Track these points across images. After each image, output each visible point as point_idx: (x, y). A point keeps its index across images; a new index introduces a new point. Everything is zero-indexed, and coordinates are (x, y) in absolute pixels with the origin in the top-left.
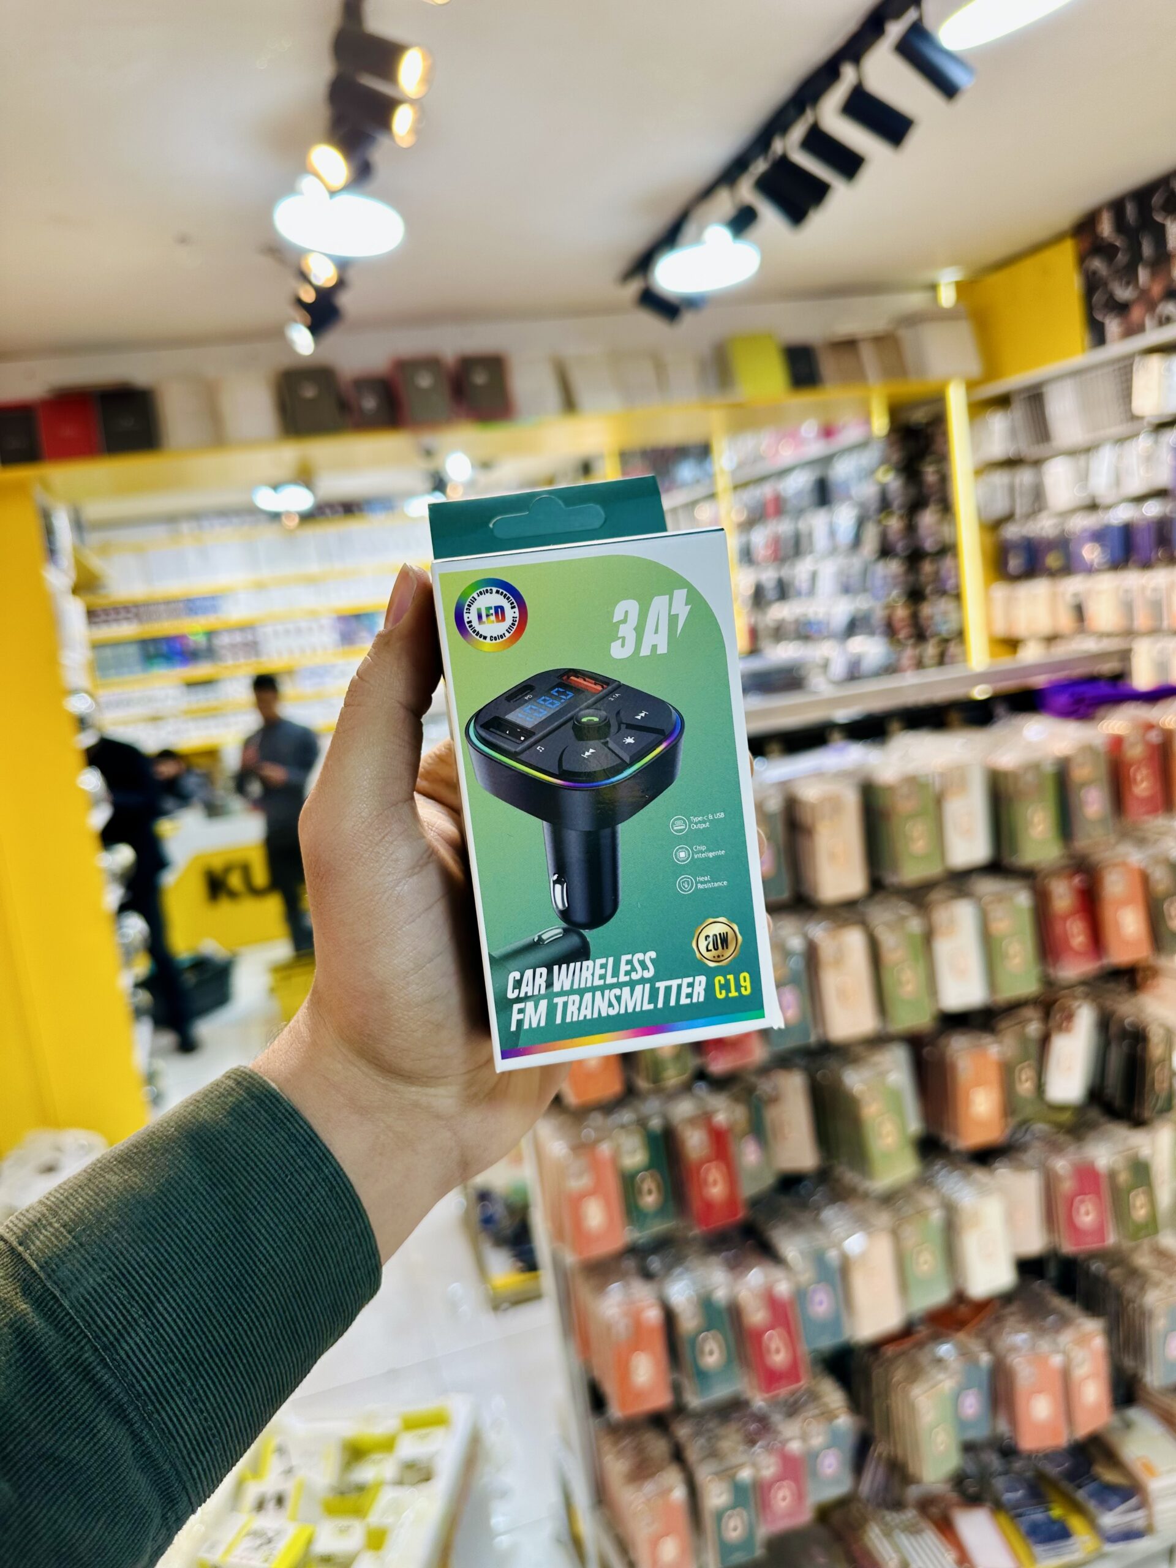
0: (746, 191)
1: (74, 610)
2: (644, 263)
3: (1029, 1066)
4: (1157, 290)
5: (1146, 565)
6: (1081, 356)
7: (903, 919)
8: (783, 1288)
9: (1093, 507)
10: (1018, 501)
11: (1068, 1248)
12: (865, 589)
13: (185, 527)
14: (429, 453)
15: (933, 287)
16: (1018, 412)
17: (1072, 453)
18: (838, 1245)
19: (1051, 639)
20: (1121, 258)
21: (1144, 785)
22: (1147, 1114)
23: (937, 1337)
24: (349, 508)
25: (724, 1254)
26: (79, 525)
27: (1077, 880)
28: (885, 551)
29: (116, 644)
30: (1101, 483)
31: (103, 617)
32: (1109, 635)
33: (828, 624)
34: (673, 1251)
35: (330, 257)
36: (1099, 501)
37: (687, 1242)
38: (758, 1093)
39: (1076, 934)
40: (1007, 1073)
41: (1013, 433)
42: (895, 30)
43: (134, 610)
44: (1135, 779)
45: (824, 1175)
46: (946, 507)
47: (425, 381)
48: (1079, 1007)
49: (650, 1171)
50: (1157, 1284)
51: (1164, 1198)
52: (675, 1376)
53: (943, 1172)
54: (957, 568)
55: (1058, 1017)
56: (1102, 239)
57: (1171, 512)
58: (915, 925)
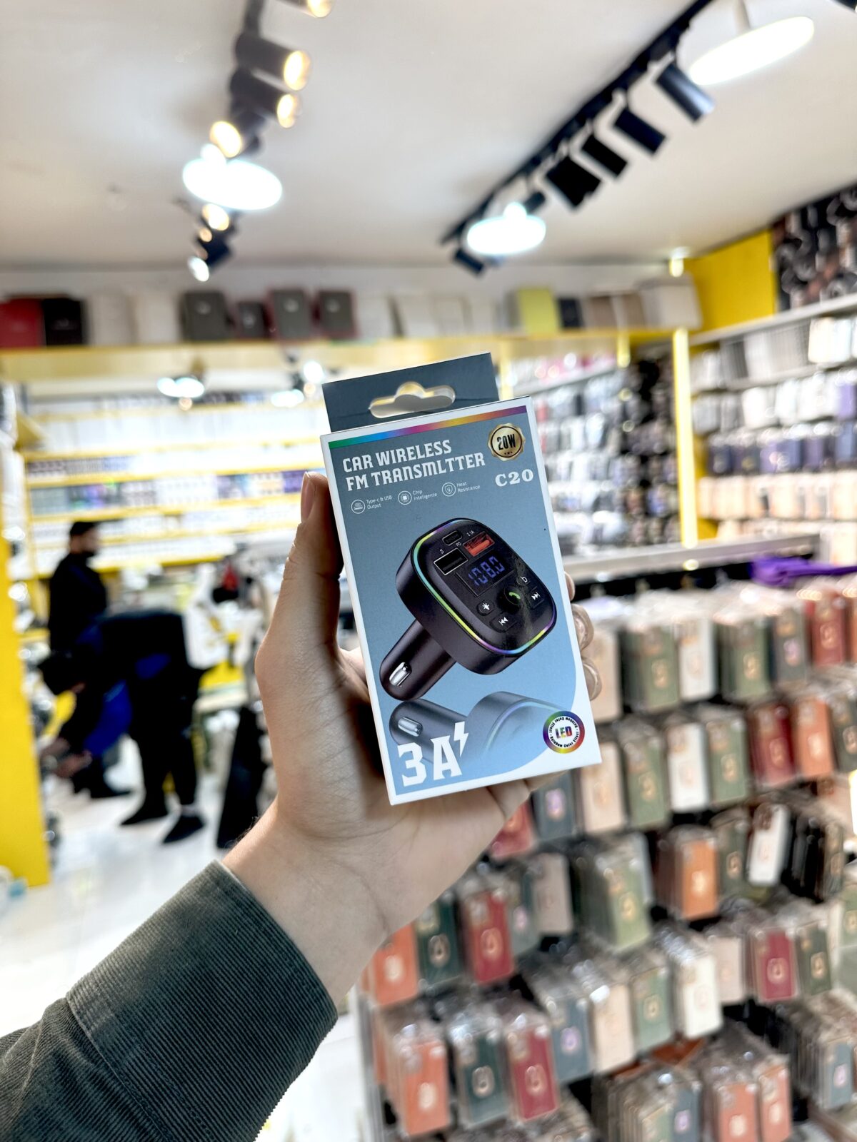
0: (538, 180)
1: (15, 463)
2: (459, 229)
3: (737, 855)
4: (829, 272)
5: (816, 470)
6: (773, 318)
7: (647, 739)
8: (542, 1031)
9: (778, 425)
10: (723, 419)
11: (762, 1000)
12: (608, 478)
13: (106, 404)
14: (292, 360)
15: (666, 262)
16: (724, 356)
17: (765, 386)
18: (587, 996)
19: (744, 521)
20: (804, 248)
21: (830, 640)
22: (824, 894)
23: (659, 1069)
24: (231, 397)
25: (497, 1001)
26: (24, 398)
27: (778, 712)
28: (624, 451)
29: (49, 488)
30: (784, 411)
31: (39, 468)
32: (787, 520)
33: (580, 501)
34: (456, 998)
35: (223, 207)
36: (782, 422)
37: (467, 991)
38: (528, 873)
39: (775, 753)
40: (721, 861)
41: (721, 370)
42: (656, 69)
43: (63, 464)
44: (824, 636)
45: (575, 937)
46: (670, 421)
47: (292, 307)
48: (777, 810)
49: (441, 936)
50: (829, 1027)
51: (836, 958)
52: (454, 1101)
53: (669, 937)
54: (676, 465)
55: (760, 817)
56: (790, 234)
57: (835, 433)
58: (655, 743)
